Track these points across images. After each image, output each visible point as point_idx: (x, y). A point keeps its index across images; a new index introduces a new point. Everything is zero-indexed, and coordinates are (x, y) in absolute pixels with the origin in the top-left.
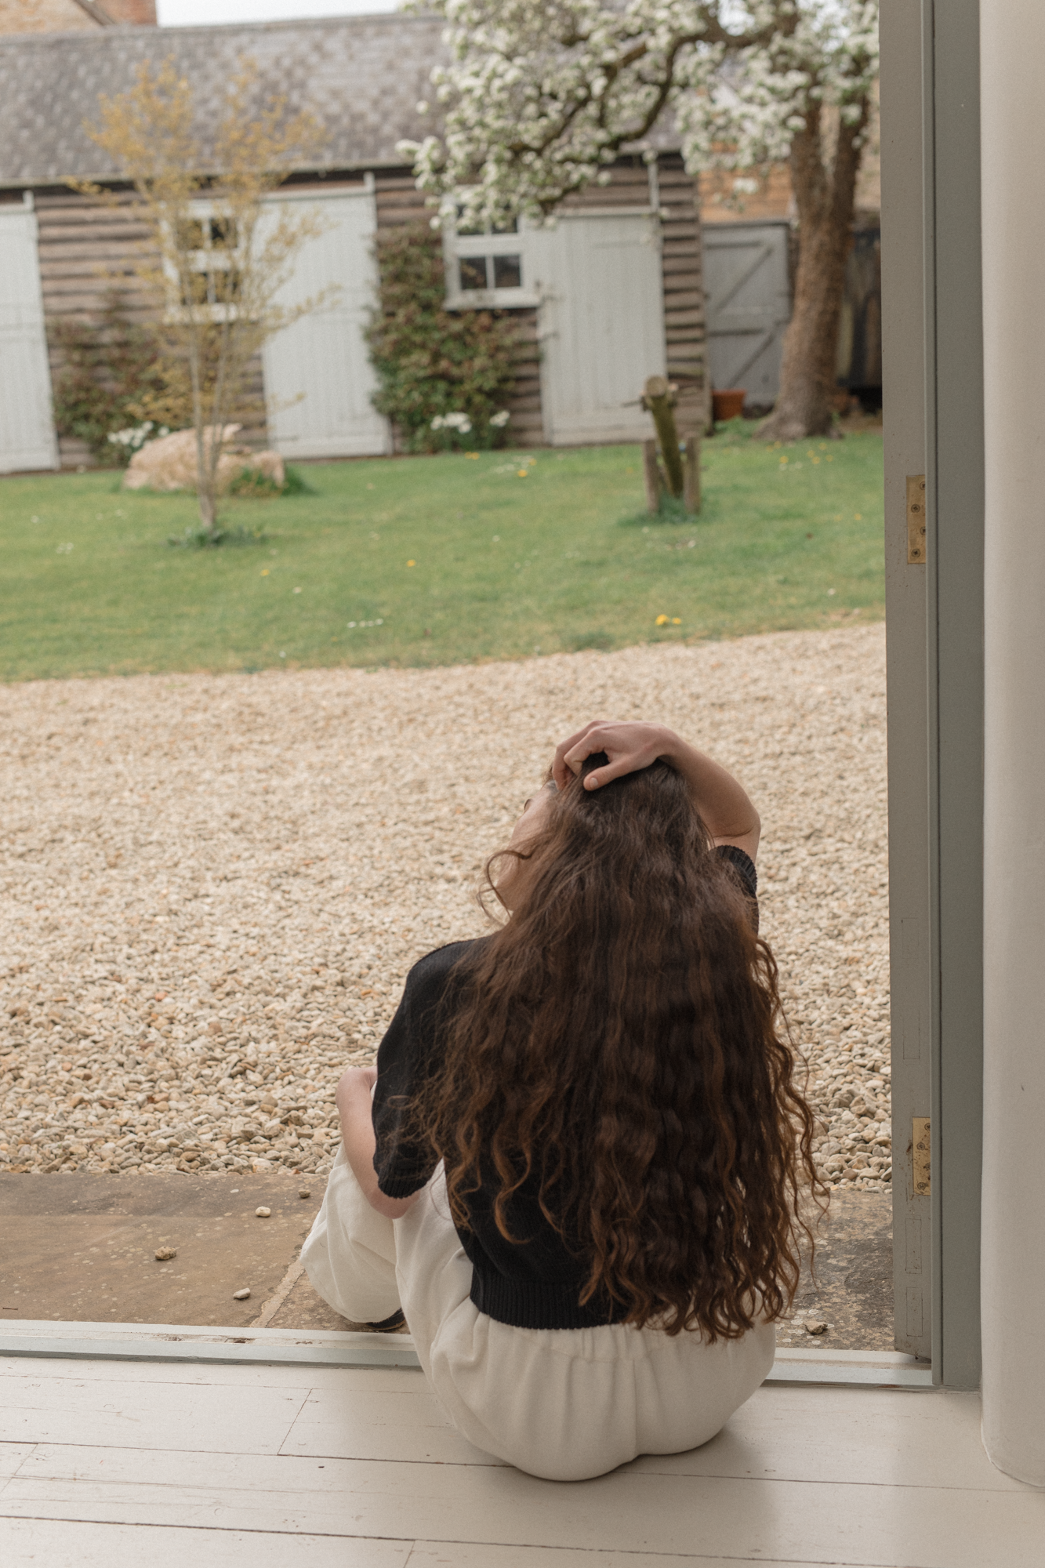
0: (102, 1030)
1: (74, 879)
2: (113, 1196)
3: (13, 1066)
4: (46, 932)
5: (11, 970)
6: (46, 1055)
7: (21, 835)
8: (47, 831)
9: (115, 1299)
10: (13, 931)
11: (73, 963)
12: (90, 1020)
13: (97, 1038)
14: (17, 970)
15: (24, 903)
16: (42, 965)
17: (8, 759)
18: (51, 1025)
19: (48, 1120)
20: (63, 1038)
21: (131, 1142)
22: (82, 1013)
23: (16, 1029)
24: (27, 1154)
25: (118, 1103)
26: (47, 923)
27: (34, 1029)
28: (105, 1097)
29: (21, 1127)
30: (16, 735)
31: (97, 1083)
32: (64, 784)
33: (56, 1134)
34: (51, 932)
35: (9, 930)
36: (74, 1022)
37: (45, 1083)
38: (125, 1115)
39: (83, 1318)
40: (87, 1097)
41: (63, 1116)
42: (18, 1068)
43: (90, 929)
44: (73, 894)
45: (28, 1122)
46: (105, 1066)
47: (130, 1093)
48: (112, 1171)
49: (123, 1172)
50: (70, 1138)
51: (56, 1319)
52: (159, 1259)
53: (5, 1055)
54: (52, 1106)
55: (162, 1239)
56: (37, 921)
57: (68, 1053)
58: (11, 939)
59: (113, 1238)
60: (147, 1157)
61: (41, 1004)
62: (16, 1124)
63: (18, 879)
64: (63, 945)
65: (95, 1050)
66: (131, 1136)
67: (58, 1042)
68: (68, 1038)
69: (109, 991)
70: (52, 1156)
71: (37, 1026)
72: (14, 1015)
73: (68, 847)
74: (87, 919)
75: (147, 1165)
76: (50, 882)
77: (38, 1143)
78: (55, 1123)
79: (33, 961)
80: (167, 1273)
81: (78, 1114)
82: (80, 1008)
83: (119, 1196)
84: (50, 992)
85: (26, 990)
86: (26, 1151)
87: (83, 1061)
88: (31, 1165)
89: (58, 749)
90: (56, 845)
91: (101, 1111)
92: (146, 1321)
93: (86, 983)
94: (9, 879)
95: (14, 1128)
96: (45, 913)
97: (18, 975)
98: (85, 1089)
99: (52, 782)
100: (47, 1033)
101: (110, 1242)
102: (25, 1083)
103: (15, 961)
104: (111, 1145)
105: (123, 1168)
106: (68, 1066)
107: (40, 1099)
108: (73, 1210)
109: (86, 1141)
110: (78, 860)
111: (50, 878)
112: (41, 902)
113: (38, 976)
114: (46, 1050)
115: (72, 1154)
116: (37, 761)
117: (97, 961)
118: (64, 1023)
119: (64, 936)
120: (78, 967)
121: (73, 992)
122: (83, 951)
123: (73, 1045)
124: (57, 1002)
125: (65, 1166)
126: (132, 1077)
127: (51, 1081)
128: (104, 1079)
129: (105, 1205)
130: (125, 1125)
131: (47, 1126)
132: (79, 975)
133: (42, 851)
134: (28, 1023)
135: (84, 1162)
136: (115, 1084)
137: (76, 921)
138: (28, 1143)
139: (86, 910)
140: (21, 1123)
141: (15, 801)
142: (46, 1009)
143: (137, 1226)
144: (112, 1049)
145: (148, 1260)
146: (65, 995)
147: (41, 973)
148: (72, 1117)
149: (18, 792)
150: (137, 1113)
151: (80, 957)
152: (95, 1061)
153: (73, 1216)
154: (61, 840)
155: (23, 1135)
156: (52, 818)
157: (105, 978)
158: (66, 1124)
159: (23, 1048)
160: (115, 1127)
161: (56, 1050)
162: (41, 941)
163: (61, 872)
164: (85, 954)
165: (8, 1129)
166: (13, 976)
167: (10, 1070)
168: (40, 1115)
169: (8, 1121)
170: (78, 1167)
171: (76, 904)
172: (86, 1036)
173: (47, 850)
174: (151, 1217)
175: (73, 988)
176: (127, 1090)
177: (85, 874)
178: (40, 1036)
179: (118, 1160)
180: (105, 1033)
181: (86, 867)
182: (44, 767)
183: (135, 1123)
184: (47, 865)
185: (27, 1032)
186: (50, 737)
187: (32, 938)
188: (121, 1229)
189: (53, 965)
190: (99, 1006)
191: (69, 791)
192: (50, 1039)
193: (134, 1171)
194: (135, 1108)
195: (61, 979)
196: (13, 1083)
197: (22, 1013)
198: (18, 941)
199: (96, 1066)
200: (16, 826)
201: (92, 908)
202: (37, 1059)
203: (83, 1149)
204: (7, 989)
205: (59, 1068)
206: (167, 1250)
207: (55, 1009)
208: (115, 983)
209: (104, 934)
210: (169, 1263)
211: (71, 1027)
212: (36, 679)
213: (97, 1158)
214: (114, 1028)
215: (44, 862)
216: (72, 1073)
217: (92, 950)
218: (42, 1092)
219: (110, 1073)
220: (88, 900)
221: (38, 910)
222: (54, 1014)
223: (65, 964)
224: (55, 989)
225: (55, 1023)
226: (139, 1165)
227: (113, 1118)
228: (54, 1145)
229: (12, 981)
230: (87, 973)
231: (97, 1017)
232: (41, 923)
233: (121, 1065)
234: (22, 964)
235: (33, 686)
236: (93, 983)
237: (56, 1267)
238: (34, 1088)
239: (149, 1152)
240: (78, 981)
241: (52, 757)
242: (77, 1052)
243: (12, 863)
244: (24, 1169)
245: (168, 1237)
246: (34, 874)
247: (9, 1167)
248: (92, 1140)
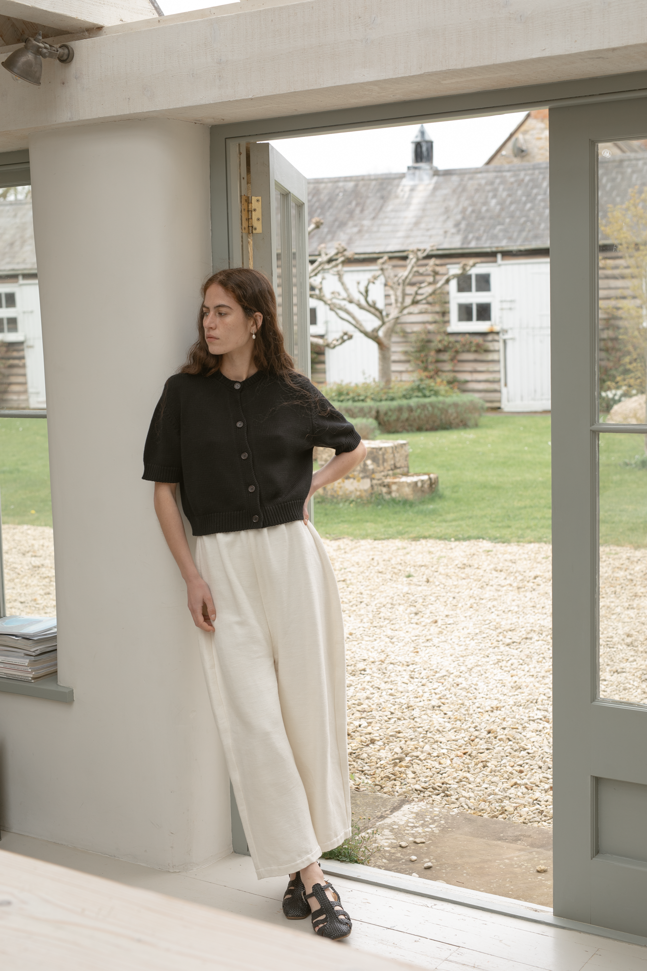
0: (533, 747)
1: (534, 661)
2: (521, 835)
3: (484, 760)
4: (514, 689)
5: (492, 708)
6: (502, 757)
7: (510, 632)
8: (524, 632)
9: (512, 887)
10: (496, 687)
11: (525, 708)
12: (528, 740)
13: (530, 751)
14: (495, 709)
15: (506, 671)
16: (508, 707)
17: (511, 588)
18: (507, 741)
19: (497, 791)
20: (512, 749)
21: (537, 809)
22: (525, 736)
23: (489, 740)
24: (483, 807)
25: (535, 788)
26: (515, 684)
27: (498, 742)
28: (528, 783)
29: (482, 792)
30: (517, 574)
31: (526, 775)
32: (538, 606)
33: (500, 799)
34: (516, 690)
35: (495, 686)
36: (520, 741)
37: (499, 771)
38: (537, 795)
39: (495, 893)
40: (519, 782)
41: (505, 790)
42: (487, 762)
43: (537, 691)
44: (532, 670)
45: (486, 790)
46: (532, 767)
47: (542, 784)
48: (524, 823)
49: (529, 824)
50: (506, 802)
51: (482, 891)
52: (538, 872)
53: (481, 753)
54: (500, 784)
55: (542, 862)
56: (510, 683)
57: (514, 757)
58: (495, 691)
59: (517, 857)
60: (544, 818)
61: (504, 729)
62: (480, 791)
63: (504, 658)
64: (522, 698)
65: (528, 757)
66: (538, 806)
67: (510, 750)
68: (515, 749)
69: (540, 727)
70: (495, 810)
71: (500, 740)
72: (489, 732)
73: (534, 643)
74: (537, 685)
75: (543, 823)
76: (521, 662)
77: (490, 802)
78: (500, 793)
79: (504, 704)
80: (541, 879)
81: (513, 790)
82: (523, 734)
83: (524, 836)
84: (510, 723)
85: (497, 720)
86: (483, 805)
87: (521, 762)
88: (484, 813)
89: (538, 585)
90: (528, 641)
91: (525, 790)
92: (526, 901)
93: (530, 720)
94: (499, 657)
95: (479, 793)
96: (515, 678)
97: (495, 711)
98: (518, 777)
99: (532, 604)
100: (504, 745)
101: (515, 859)
102: (489, 769)
103: (495, 704)
104: (526, 809)
105: (530, 822)
106: (512, 764)
107: (495, 779)
108: (500, 839)
109: (515, 805)
110: (538, 651)
111: (521, 659)
112: (514, 672)
113: (505, 713)
114: (502, 754)
115: (506, 811)
116: (526, 591)
117: (538, 709)
118: (514, 741)
119: (523, 693)
120: (527, 711)
121: (522, 724)
122: (532, 702)
123: (516, 753)
124: (513, 728)
125: (501, 816)
126: (545, 775)
127: (502, 770)
128: (530, 774)
129: (516, 839)
130: (536, 800)
131: (496, 794)
132: (527, 715)
133: (520, 643)
134: (496, 738)
135: (511, 816)
136: (535, 777)
137: (531, 685)
138: (485, 801)
139: (537, 679)
140: (483, 791)
141: (510, 613)
142: (506, 731)
143: (531, 853)
144: (537, 758)
145: (533, 871)
146: (517, 725)
147: (507, 712)
148: (509, 791)
149: (512, 608)
150: (544, 794)
151: (529, 706)
152: (527, 764)
153: (499, 842)
154: (531, 639)
155: (482, 797)
156: (528, 625)
157: (541, 719)
158: (505, 795)
159: (491, 751)
160: (531, 800)
161: (508, 754)
162: (510, 694)
163: (528, 656)
164: (532, 704)
165: (476, 792)
166: (492, 711)
167: (482, 762)
168: (494, 788)
169: (477, 788)
170: (507, 818)
171: (533, 676)
172: (525, 749)
173: (522, 643)
174: (538, 850)
175: (523, 722)
176: (541, 782)
177: (541, 659)
178: (500, 746)
179: (528, 817)
180: (535, 749)
181: (542, 655)
182: (529, 594)
183: (541, 800)
184: (521, 652)
185: (494, 742)
186: (535, 578)
187: (506, 691)
188: (522, 853)
189: (514, 708)
190: (534, 734)
191: (540, 611)
192: (505, 749)
193: (536, 825)
194: (543, 792)
195: (517, 717)
196: (483, 769)
197: (493, 732)
198: (498, 692)
199: (527, 766)
200: (508, 627)
201: (541, 679)
202: (497, 758)
203: (512, 809)
204: (488, 718)
205: (507, 764)
206: (543, 867)
207: (510, 732)
208: (545, 722)
209: (544, 695)
210: (543, 874)
211: (517, 743)
212: (534, 542)
213: (518, 814)
214: (540, 747)
215: (520, 650)
216: (514, 768)
217: (536, 702)
218: (497, 776)
219: (533, 771)
220: (540, 675)
221: (512, 676)
222: (510, 735)
223: (521, 708)
224: (513, 721)
225: (510, 741)
226: (539, 822)
227: (531, 795)
228: (497, 804)
229: (491, 714)
230: (531, 715)
231: (532, 740)
232: (512, 684)
233: (540, 768)
234: (498, 705)
235: (532, 545)
236: (534, 721)
237: (486, 866)
238: (493, 773)
239: (545, 816)
240: (526, 719)
241: (534, 590)
242: (518, 757)
243: (502, 648)
244: (480, 814)
245: (545, 861)
246: (513, 656)
247: (472, 812)
248: (517, 805)
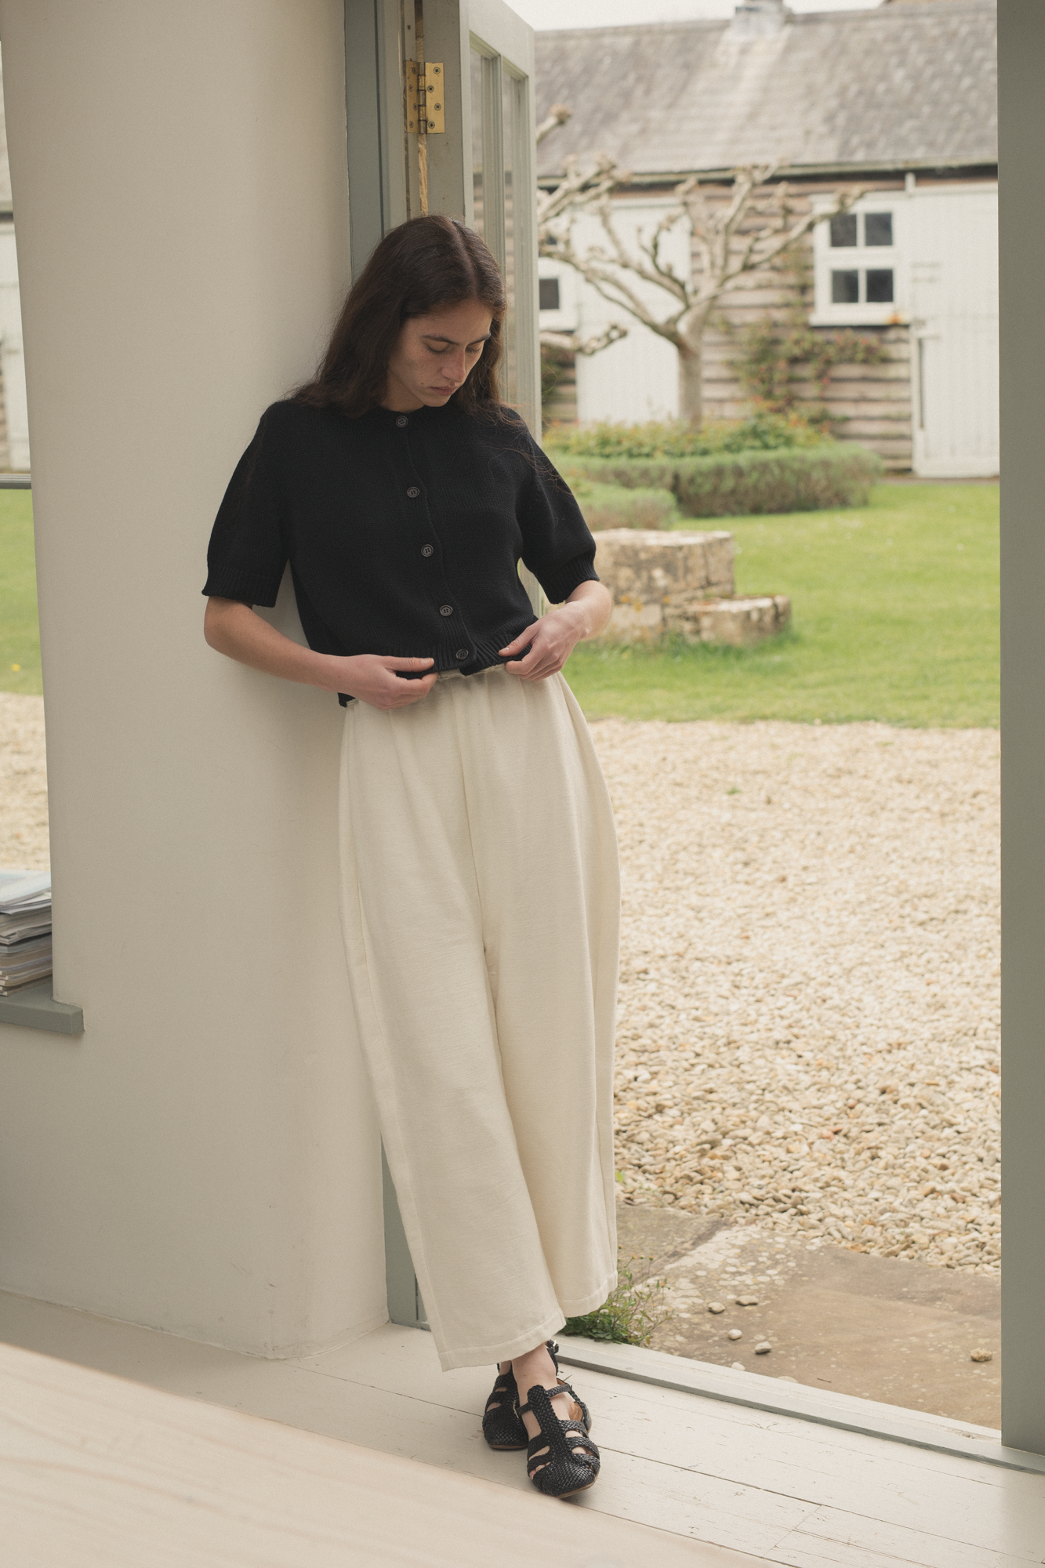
0: (968, 1121)
1: (971, 956)
2: (942, 1290)
3: (873, 1144)
4: (932, 1009)
5: (890, 1045)
6: (908, 1139)
7: (925, 901)
8: (952, 900)
9: (924, 1390)
10: (898, 1004)
11: (954, 1046)
12: (958, 1108)
13: (960, 1128)
14: (895, 1046)
15: (916, 975)
16: (920, 1043)
17: (927, 816)
18: (918, 1108)
19: (896, 1204)
20: (927, 1124)
21: (973, 1240)
22: (952, 1100)
23: (883, 1107)
24: (869, 1236)
25: (970, 1199)
26: (934, 1001)
27: (900, 1109)
28: (958, 1190)
29: (868, 1207)
30: (940, 789)
31: (953, 1174)
32: (980, 849)
33: (902, 1221)
34: (937, 1010)
35: (894, 1002)
36: (942, 1109)
37: (901, 1167)
38: (974, 1212)
39: (891, 1402)
40: (939, 1188)
41: (911, 1203)
42: (878, 1148)
43: (976, 1013)
44: (967, 972)
45: (877, 1203)
46: (964, 1159)
47: (984, 1191)
48: (948, 1266)
49: (959, 1269)
50: (914, 1227)
51: (866, 1398)
52: (974, 1360)
53: (868, 1132)
54: (904, 1191)
55: (981, 1341)
56: (924, 996)
57: (930, 1139)
58: (896, 1012)
59: (934, 1332)
60: (986, 1258)
61: (912, 1085)
62: (866, 1204)
63: (914, 949)
64: (947, 1025)
65: (957, 1140)
66: (975, 1234)
67: (922, 1126)
68: (932, 1124)
69: (982, 1081)
70: (894, 1241)
71: (904, 1106)
72: (883, 1092)
73: (971, 920)
74: (977, 1001)
75: (986, 1266)
76: (946, 956)
77: (883, 1226)
78: (902, 1208)
79: (913, 1038)
80: (979, 1375)
81: (927, 1203)
82: (950, 1094)
83: (948, 1291)
84: (923, 1073)
85: (900, 1069)
86: (870, 1232)
87: (942, 1150)
88: (871, 1247)
89: (981, 809)
90: (959, 916)
91: (951, 1203)
92: (949, 1416)
93: (961, 1069)
94: (905, 948)
95: (862, 1208)
96: (934, 989)
97: (895, 1051)
98: (938, 1179)
99: (968, 846)
100: (911, 1116)
101: (931, 1335)
102: (882, 1163)
103: (895, 1036)
104: (953, 1240)
105: (960, 1265)
106: (927, 1153)
107: (894, 1182)
108: (901, 1297)
109: (931, 1231)
110: (979, 936)
111: (946, 951)
112: (933, 977)
113: (914, 1055)
114: (908, 1133)
115: (913, 1242)
116: (957, 820)
117: (977, 1048)
118: (931, 1108)
119: (948, 1016)
120: (956, 1051)
121: (946, 1077)
122: (966, 1034)
123: (935, 1132)
124: (929, 1085)
125: (904, 1253)
126: (989, 1174)
127: (907, 1165)
128: (960, 1171)
129: (933, 1298)
130: (972, 1222)
131: (894, 1211)
132: (956, 1060)
133: (944, 920)
134: (895, 1102)
135: (923, 1253)
136: (969, 1179)
137: (965, 1001)
138: (874, 1224)
139: (977, 991)
140: (871, 1204)
141: (926, 863)
142: (916, 1090)
143: (961, 1324)
144: (974, 1142)
145: (964, 1359)
146: (938, 1078)
147: (919, 1052)
148: (921, 1205)
149: (930, 854)
150: (987, 1211)
151: (961, 1041)
152: (955, 1152)
153: (901, 1303)
154: (965, 912)
155: (869, 1216)
156: (961, 886)
157: (983, 1067)
158: (913, 1212)
159: (885, 1127)
160: (962, 1223)
161: (919, 1134)
162: (925, 1019)
163: (959, 946)
164: (966, 1038)
165: (856, 1207)
166: (890, 1052)
167: (869, 1148)
168: (890, 1198)
169: (858, 1200)
170: (916, 1256)
171: (968, 984)
172: (951, 1125)
173: (949, 921)
174: (976, 1318)
175: (948, 1072)
176: (982, 1187)
177: (983, 952)
178: (904, 1118)
179: (956, 1256)
180: (971, 1124)
181: (986, 945)
182: (962, 827)
183: (981, 1222)
184: (946, 937)
185: (893, 1111)
186: (975, 795)
187: (915, 1012)
188: (944, 1324)
189: (932, 1046)
190: (969, 1095)
191: (983, 859)
192: (915, 1123)
193: (970, 1270)
194: (986, 1206)
195: (937, 1062)
196: (870, 1162)
197: (891, 1092)
198: (902, 1015)
199: (955, 1158)
200: (921, 890)
201: (984, 989)
202: (897, 1141)
203: (925, 1240)
204: (881, 1064)
205: (918, 1153)
206: (983, 1352)
207: (924, 1092)
208: (991, 1073)
209: (990, 1020)
210: (984, 1365)
211: (938, 1113)
212: (974, 726)
213: (937, 1250)
214: (981, 1120)
215: (944, 934)
216: (930, 1161)
217: (975, 1035)
218: (897, 1175)
219: (967, 1167)
220: (982, 981)
221: (928, 984)
222: (922, 1097)
223: (945, 1046)
224: (928, 1071)
225: (923, 1107)
226: (977, 1265)
227: (961, 1212)
228: (898, 1230)
229: (888, 1057)
230: (964, 1059)
231: (966, 1106)
232: (928, 999)
233: (981, 1160)
234: (901, 1040)
235: (969, 733)
236: (969, 1070)
237: (875, 1350)
238: (890, 1170)
239: (989, 1253)
240: (954, 1066)
241: (972, 818)
242: (939, 1140)
243: (910, 930)
244: (863, 1249)
245: (988, 1340)
246: (931, 945)
247: (849, 1245)
248: (936, 1232)
